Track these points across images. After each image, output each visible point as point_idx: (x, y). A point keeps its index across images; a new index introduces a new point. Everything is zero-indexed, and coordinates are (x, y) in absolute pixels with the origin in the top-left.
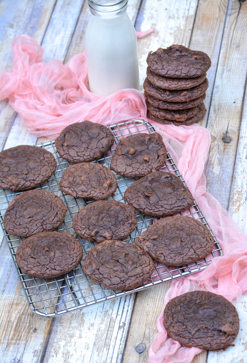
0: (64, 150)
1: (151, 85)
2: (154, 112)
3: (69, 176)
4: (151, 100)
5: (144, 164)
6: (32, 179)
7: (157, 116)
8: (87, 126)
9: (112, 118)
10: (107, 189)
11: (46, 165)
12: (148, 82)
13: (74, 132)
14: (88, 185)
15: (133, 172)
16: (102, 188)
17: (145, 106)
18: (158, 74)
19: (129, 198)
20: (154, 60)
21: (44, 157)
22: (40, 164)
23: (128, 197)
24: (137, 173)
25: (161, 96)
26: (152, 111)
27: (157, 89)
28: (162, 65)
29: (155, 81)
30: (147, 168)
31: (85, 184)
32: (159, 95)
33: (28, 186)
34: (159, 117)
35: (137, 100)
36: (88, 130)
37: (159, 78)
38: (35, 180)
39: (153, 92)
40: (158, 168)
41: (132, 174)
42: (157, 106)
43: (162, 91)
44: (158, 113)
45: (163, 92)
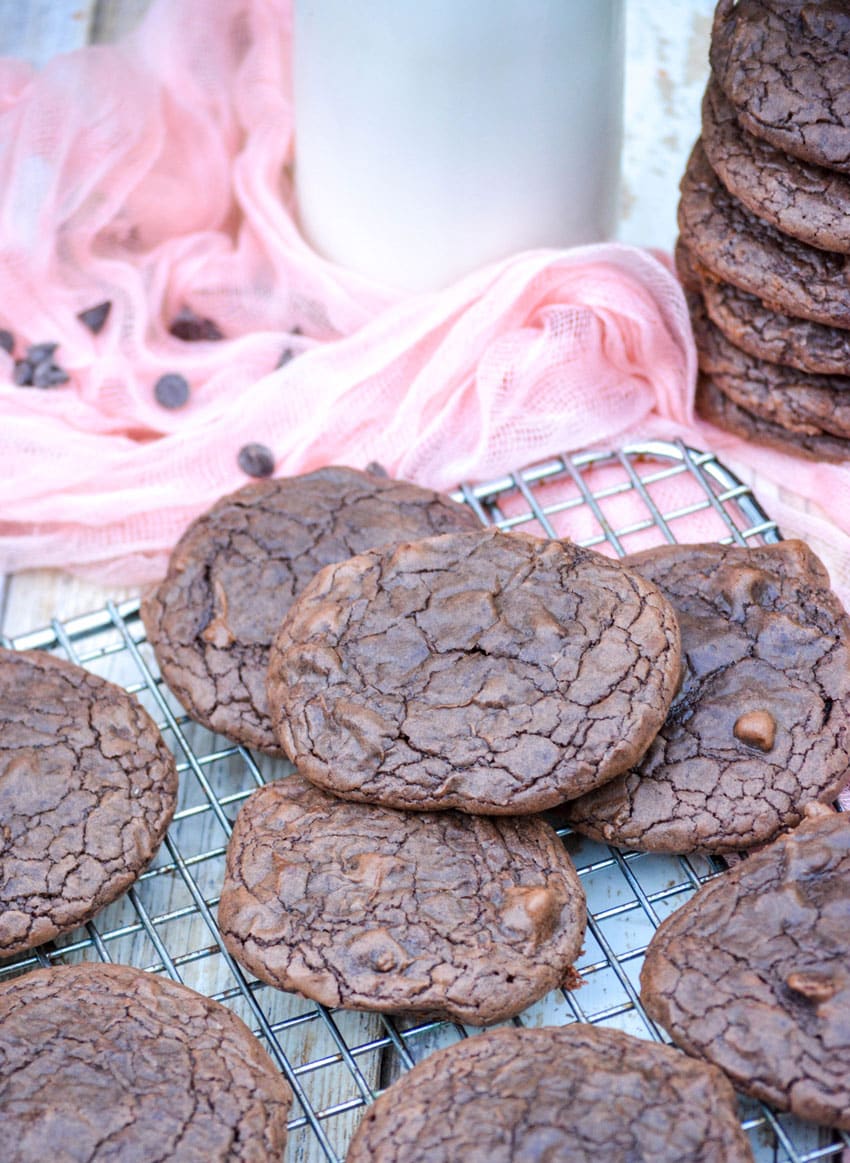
0: (214, 678)
1: (736, 216)
2: (749, 386)
3: (278, 866)
4: (732, 312)
5: (743, 766)
6: (40, 887)
7: (774, 413)
8: (344, 505)
9: (485, 434)
10: (529, 947)
11: (117, 789)
12: (713, 197)
13: (263, 547)
14: (410, 923)
15: (676, 818)
16: (500, 939)
17: (683, 352)
18: (800, 151)
19: (680, 1007)
20: (766, 57)
21: (91, 727)
22: (76, 784)
23: (671, 995)
24: (705, 822)
25: (809, 293)
26: (736, 383)
27: (780, 246)
28: (823, 94)
29: (778, 197)
30: (768, 793)
31: (388, 916)
32: (794, 287)
33: (16, 940)
34: (784, 417)
35: (640, 315)
36: (354, 531)
37: (797, 177)
38: (59, 895)
39: (753, 268)
40: (832, 787)
41: (671, 833)
42: (774, 357)
43: (814, 259)
44: (776, 396)
45: (820, 269)
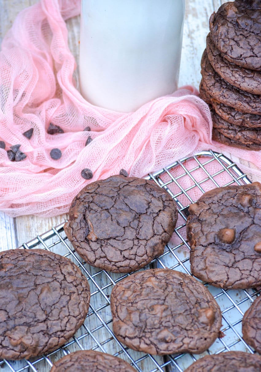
0: (94, 251)
2: (230, 132)
4: (224, 111)
6: (59, 328)
7: (239, 139)
8: (120, 189)
11: (74, 293)
12: (215, 77)
13: (99, 206)
17: (208, 123)
20: (230, 37)
21: (62, 273)
22: (62, 293)
25: (250, 106)
26: (226, 131)
32: (245, 104)
33: (55, 346)
34: (242, 141)
38: (65, 330)
42: (239, 124)
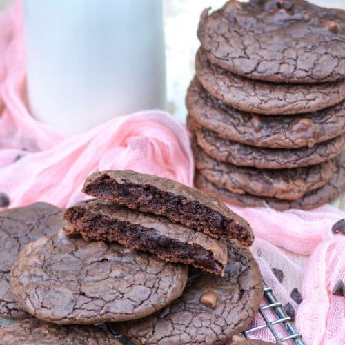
1: (209, 100)
2: (215, 173)
4: (207, 141)
5: (202, 315)
7: (225, 184)
12: (200, 93)
15: (172, 335)
17: (188, 159)
18: (232, 69)
20: (219, 32)
24: (185, 337)
25: (237, 130)
26: (210, 172)
27: (226, 112)
28: (242, 47)
29: (223, 88)
30: (213, 326)
32: (231, 127)
34: (229, 187)
35: (168, 141)
39: (215, 120)
40: (241, 325)
41: (170, 342)
42: (224, 159)
43: (239, 116)
44: (226, 177)
45: (242, 121)
